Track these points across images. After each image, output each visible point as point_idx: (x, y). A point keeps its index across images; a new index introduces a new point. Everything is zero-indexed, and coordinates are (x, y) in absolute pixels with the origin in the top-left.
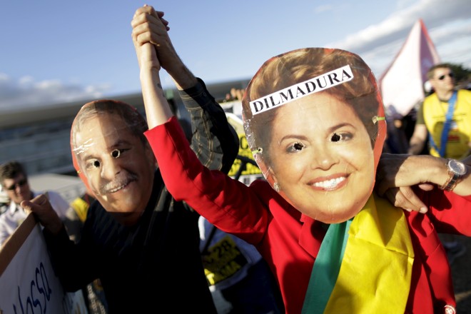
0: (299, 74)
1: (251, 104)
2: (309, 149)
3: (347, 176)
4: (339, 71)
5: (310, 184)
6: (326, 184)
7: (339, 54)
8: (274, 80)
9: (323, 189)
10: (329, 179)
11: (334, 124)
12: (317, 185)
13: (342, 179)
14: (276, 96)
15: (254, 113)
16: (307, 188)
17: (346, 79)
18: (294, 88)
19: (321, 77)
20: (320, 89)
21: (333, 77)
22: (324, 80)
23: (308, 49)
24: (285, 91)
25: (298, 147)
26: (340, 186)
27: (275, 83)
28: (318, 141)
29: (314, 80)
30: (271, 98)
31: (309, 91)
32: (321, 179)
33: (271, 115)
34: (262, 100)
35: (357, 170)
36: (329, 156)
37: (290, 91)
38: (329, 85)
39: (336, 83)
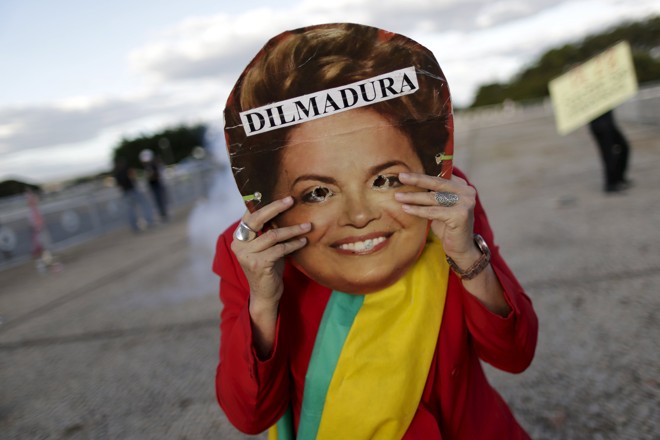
0: (331, 72)
1: (243, 116)
2: (339, 197)
3: (388, 235)
4: (397, 75)
5: (335, 246)
6: (359, 246)
7: (401, 43)
8: (285, 77)
9: (353, 253)
10: (362, 239)
11: (380, 161)
12: (345, 247)
13: (381, 239)
14: (288, 105)
15: (248, 133)
16: (330, 252)
17: (407, 90)
18: (320, 96)
19: (367, 83)
20: (361, 102)
21: (387, 83)
22: (373, 89)
23: (350, 26)
24: (305, 99)
25: (321, 192)
26: (378, 248)
27: (288, 83)
28: (354, 187)
29: (356, 86)
30: (280, 109)
31: (346, 105)
32: (351, 240)
33: (281, 137)
34: (262, 110)
35: (403, 227)
36: (367, 208)
37: (313, 100)
38: (380, 98)
39: (391, 96)
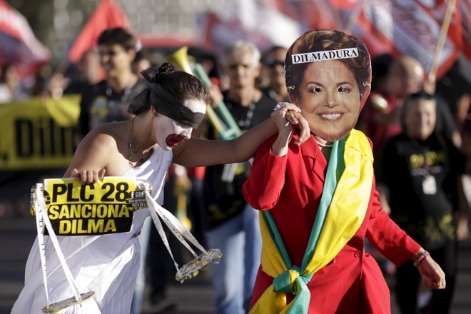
0: (326, 45)
1: (293, 56)
2: (324, 92)
3: (342, 114)
4: (350, 50)
5: (320, 114)
6: (329, 117)
7: (353, 39)
8: (309, 45)
9: (327, 119)
10: (332, 113)
11: (342, 81)
12: (324, 116)
13: (339, 115)
14: (310, 55)
15: (294, 63)
16: (317, 117)
17: (354, 56)
18: (322, 53)
19: (339, 51)
20: (336, 57)
21: (346, 52)
22: (341, 53)
23: (335, 31)
24: (316, 53)
25: (318, 90)
26: (338, 119)
27: (310, 47)
28: (330, 89)
29: (335, 51)
30: (306, 56)
31: (331, 57)
32: (326, 113)
33: (304, 66)
34: (300, 55)
35: (349, 111)
36: (335, 100)
37: (319, 54)
38: (343, 57)
39: (347, 57)
